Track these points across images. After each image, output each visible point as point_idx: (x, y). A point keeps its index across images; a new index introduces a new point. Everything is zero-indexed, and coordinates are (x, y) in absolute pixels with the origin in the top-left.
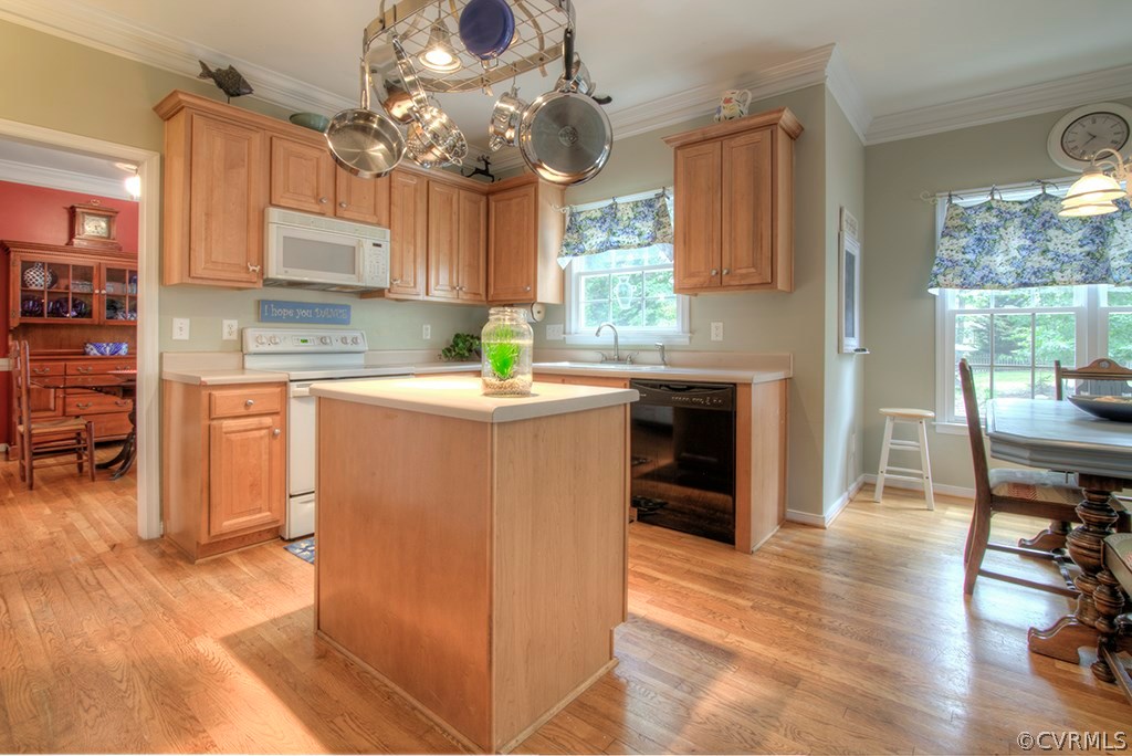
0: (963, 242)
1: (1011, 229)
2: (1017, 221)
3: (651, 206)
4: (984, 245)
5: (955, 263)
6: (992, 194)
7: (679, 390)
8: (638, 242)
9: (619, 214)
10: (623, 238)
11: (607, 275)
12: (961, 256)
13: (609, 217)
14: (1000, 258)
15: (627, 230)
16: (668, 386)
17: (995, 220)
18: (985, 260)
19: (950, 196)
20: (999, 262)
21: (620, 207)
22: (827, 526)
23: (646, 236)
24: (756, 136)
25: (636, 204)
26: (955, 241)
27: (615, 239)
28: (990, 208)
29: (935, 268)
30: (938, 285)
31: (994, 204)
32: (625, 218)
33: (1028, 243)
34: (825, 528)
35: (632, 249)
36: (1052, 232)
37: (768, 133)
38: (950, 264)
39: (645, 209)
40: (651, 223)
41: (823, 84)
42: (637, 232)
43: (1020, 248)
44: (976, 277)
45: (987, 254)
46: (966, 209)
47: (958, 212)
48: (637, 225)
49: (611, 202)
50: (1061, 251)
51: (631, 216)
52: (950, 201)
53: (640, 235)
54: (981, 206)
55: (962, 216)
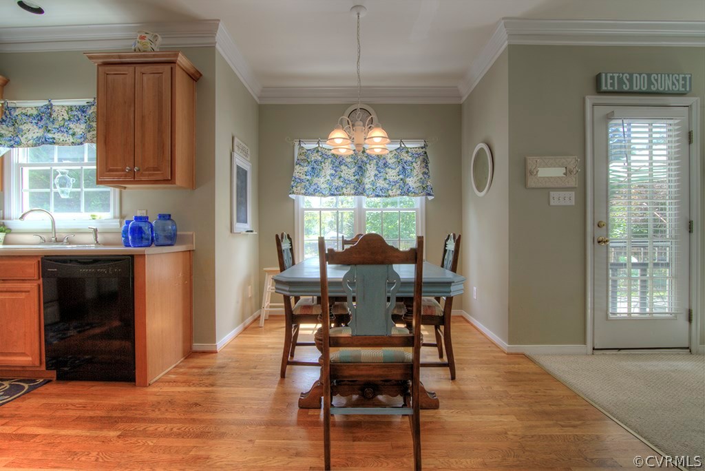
0: (306, 169)
1: (327, 164)
2: (330, 159)
3: (84, 112)
4: (315, 172)
5: (302, 181)
6: (318, 143)
7: (85, 263)
8: (72, 140)
9: (54, 115)
10: (58, 136)
11: (49, 168)
12: (305, 177)
13: (44, 117)
14: (322, 180)
15: (63, 129)
16: (76, 261)
17: (320, 158)
18: (315, 180)
19: (300, 141)
20: (321, 182)
21: (56, 109)
22: (218, 350)
23: (79, 136)
24: (160, 68)
25: (71, 108)
26: (302, 168)
27: (50, 135)
28: (318, 151)
29: (292, 183)
30: (293, 193)
31: (320, 149)
32: (60, 119)
33: (334, 172)
34: (217, 352)
35: (66, 147)
36: (343, 167)
37: (168, 67)
38: (299, 181)
39: (79, 113)
40: (83, 126)
41: (214, 47)
42: (71, 132)
43: (332, 175)
44: (311, 190)
45: (316, 177)
46: (308, 150)
47: (303, 151)
48: (71, 126)
49: (46, 103)
50: (346, 178)
51: (66, 117)
52: (300, 144)
53: (73, 134)
54: (314, 149)
55: (305, 154)
